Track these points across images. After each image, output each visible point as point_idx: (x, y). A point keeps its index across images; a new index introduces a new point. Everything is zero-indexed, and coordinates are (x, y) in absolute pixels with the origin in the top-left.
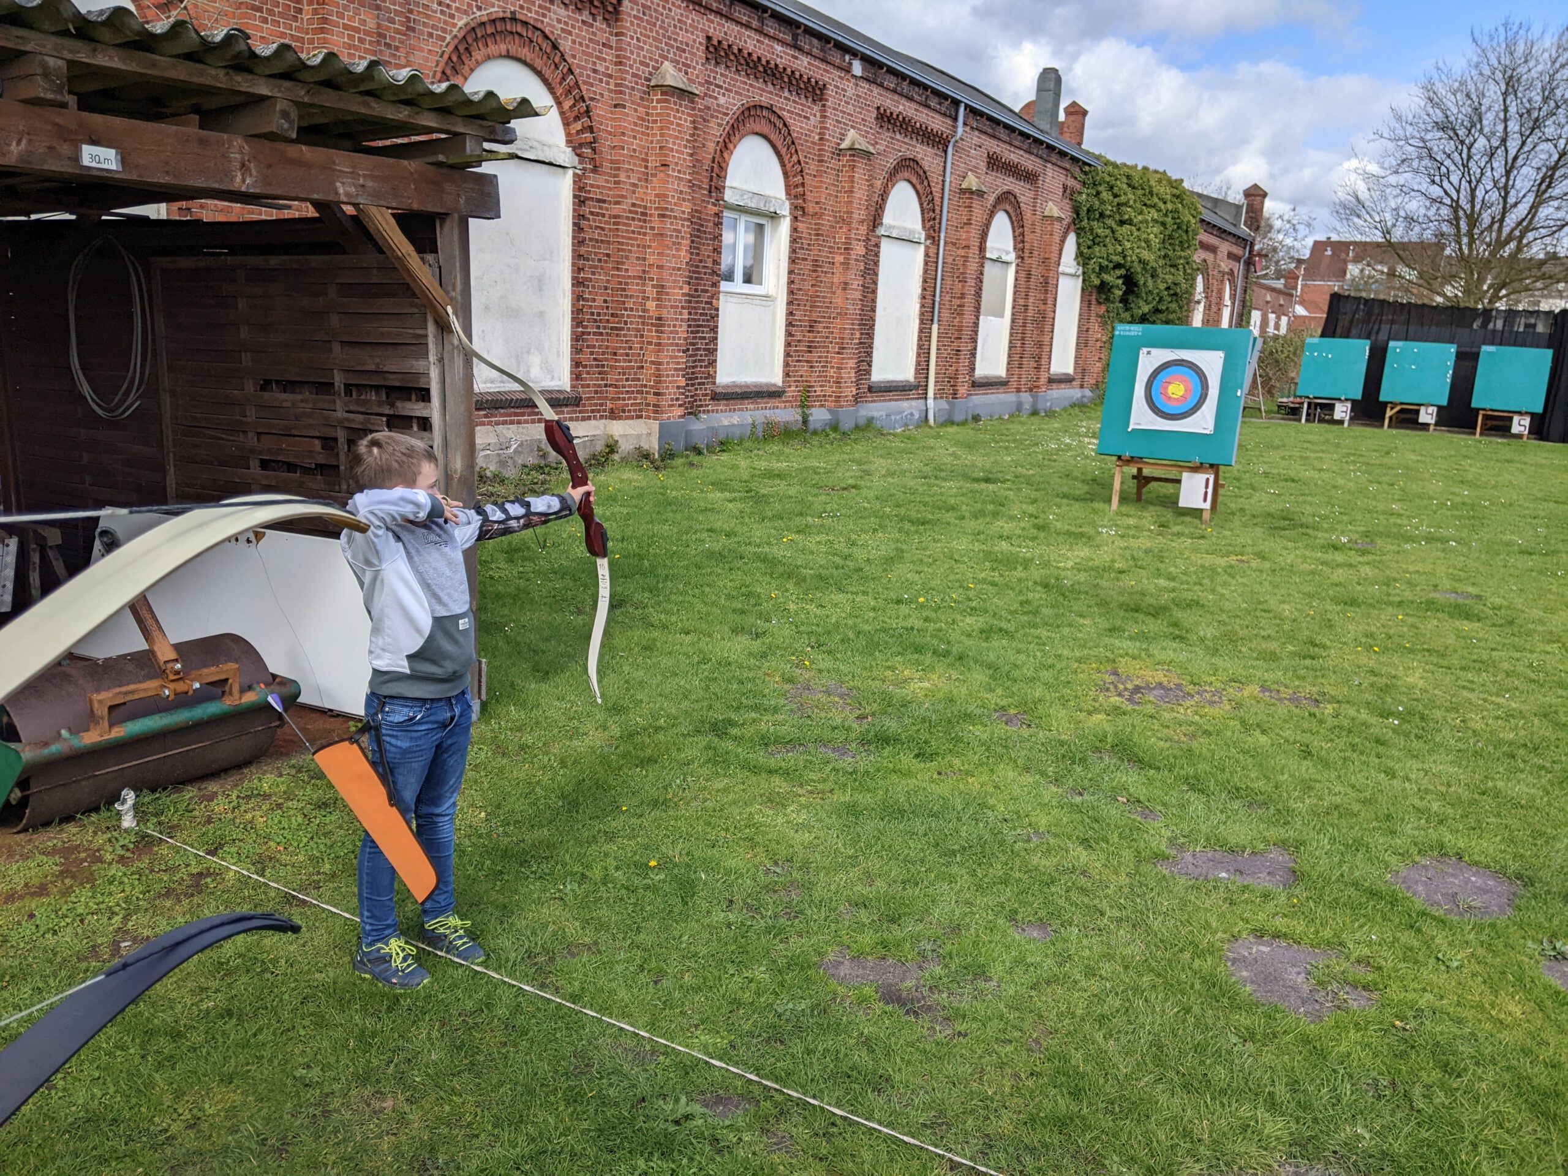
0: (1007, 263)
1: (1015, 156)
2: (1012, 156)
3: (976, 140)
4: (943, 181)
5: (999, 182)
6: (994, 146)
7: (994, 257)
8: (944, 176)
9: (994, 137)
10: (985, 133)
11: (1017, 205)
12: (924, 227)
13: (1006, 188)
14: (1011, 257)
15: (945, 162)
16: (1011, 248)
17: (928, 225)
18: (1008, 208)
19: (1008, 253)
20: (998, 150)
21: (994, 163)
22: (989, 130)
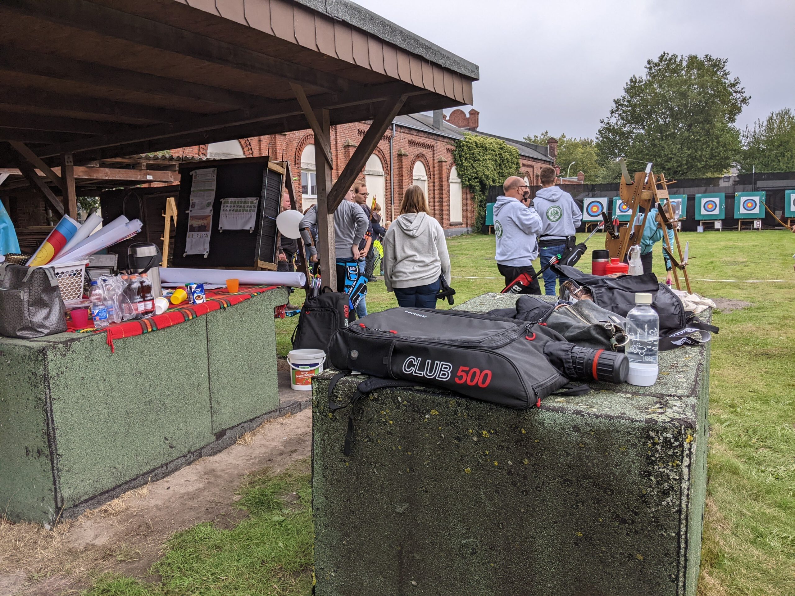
0: (424, 180)
1: (421, 140)
2: (420, 140)
3: (402, 136)
4: (390, 153)
5: (416, 150)
6: (411, 137)
7: (417, 178)
8: (390, 151)
9: (411, 134)
10: (406, 133)
11: (425, 158)
12: (384, 170)
13: (419, 152)
14: (425, 178)
15: (390, 146)
16: (425, 174)
17: (385, 169)
18: (422, 160)
19: (423, 176)
20: (413, 139)
21: (411, 143)
22: (408, 132)
